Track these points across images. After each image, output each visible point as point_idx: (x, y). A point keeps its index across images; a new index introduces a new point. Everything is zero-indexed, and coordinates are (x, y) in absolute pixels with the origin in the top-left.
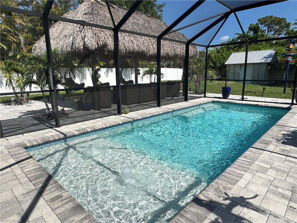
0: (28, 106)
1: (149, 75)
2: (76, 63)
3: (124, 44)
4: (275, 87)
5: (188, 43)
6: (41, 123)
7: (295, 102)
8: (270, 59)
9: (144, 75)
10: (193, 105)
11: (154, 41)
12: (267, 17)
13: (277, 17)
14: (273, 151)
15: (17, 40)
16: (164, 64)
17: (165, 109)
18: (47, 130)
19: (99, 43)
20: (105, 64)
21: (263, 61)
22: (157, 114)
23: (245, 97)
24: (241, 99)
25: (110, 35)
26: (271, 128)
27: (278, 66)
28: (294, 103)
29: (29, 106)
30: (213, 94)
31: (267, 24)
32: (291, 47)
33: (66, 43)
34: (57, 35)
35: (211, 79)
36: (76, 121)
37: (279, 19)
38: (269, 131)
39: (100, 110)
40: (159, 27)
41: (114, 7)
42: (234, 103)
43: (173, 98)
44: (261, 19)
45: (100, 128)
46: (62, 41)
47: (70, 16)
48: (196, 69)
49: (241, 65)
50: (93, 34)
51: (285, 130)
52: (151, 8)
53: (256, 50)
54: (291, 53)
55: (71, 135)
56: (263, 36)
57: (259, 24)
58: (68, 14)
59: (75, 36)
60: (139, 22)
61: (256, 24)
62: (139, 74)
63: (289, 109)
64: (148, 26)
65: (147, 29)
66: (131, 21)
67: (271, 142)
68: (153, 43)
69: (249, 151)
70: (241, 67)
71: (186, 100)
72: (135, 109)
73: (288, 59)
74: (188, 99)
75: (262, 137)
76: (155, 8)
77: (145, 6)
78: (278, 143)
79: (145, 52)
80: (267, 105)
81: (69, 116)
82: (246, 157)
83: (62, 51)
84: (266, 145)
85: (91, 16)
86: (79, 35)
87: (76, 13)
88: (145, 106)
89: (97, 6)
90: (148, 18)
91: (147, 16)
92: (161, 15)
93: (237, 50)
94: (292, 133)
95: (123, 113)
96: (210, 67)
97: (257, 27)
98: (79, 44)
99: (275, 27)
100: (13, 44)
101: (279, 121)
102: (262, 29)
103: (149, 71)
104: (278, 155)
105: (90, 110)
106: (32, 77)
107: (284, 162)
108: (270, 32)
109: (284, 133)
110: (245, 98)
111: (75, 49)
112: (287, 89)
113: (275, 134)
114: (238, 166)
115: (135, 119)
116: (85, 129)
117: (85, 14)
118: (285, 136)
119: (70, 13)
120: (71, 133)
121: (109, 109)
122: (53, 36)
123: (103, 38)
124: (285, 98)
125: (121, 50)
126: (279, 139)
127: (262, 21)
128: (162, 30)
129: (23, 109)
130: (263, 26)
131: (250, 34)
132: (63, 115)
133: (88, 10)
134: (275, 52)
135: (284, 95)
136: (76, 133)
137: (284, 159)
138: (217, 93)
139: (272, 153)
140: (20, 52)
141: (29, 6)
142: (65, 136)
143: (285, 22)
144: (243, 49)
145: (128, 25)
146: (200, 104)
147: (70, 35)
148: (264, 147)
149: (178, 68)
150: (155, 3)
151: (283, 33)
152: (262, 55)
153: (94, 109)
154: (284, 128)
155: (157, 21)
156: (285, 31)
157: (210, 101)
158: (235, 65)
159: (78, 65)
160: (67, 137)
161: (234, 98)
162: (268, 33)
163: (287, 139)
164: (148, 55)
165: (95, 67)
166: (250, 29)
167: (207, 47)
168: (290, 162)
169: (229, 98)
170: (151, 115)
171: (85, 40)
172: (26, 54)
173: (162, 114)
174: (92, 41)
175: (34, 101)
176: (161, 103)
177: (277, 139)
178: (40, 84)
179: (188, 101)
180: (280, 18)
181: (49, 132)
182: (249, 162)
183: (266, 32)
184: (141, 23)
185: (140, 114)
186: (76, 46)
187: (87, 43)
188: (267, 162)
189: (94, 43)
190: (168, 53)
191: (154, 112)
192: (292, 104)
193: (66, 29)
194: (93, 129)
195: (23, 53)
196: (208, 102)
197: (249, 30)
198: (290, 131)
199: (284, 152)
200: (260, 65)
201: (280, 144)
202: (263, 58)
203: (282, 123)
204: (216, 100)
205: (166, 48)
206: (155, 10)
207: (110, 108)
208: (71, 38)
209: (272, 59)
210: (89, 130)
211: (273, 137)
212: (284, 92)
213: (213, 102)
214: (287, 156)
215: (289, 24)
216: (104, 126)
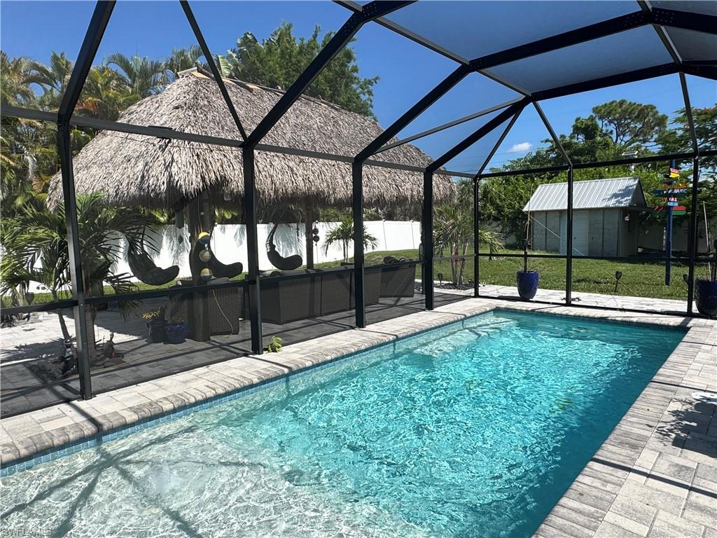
0: (26, 330)
1: (341, 242)
2: (162, 216)
3: (272, 176)
4: (643, 264)
5: (429, 171)
6: (45, 385)
7: (695, 309)
8: (628, 198)
9: (330, 241)
10: (448, 321)
11: (347, 168)
12: (613, 102)
13: (635, 103)
14: (653, 473)
15: (17, 163)
16: (380, 211)
17: (376, 335)
18: (54, 410)
19: (206, 177)
20: (235, 214)
21: (612, 203)
22: (353, 350)
23: (574, 295)
24: (564, 302)
25: (236, 157)
26: (644, 392)
27: (647, 214)
28: (693, 312)
29: (30, 330)
30: (496, 286)
31: (615, 119)
32: (673, 175)
33: (128, 177)
34: (109, 154)
35: (489, 253)
36: (140, 377)
37: (640, 108)
38: (638, 404)
39: (209, 339)
40: (361, 133)
41: (252, 89)
42: (546, 313)
43: (397, 301)
44: (598, 109)
45: (197, 399)
46: (119, 171)
47: (142, 112)
48: (453, 228)
49: (561, 211)
50: (193, 156)
51: (678, 397)
52: (347, 85)
53: (593, 178)
54: (673, 189)
55: (116, 423)
56: (606, 145)
57: (597, 118)
58: (140, 105)
59: (149, 159)
60: (312, 122)
61: (589, 119)
62: (317, 239)
63: (683, 330)
64: (332, 131)
65: (331, 138)
66: (292, 121)
67: (645, 439)
68: (344, 171)
69: (587, 473)
70: (560, 217)
71: (429, 306)
72: (300, 336)
73: (668, 203)
74: (435, 304)
75: (621, 422)
76: (354, 86)
77: (332, 81)
78: (665, 445)
79: (324, 194)
80: (628, 319)
81: (124, 359)
82: (581, 494)
83: (117, 195)
84: (632, 453)
85: (190, 113)
86: (158, 158)
87: (157, 105)
88: (326, 327)
89: (208, 87)
90: (334, 113)
91: (333, 107)
92: (369, 102)
93: (550, 178)
94: (697, 406)
95: (266, 349)
96: (489, 216)
97: (592, 125)
98: (159, 181)
99: (632, 125)
100: (8, 173)
101: (661, 369)
102: (604, 129)
103: (342, 231)
104: (667, 485)
105: (183, 341)
106: (33, 262)
107: (687, 514)
108: (622, 137)
109: (676, 409)
110: (574, 300)
111: (148, 191)
112: (674, 270)
113: (653, 411)
114: (561, 530)
115: (295, 368)
116: (156, 403)
117: (177, 108)
118: (680, 419)
119: (145, 104)
120: (116, 417)
121: (233, 338)
122: (100, 158)
123: (218, 164)
124: (670, 296)
125: (264, 192)
126: (665, 429)
127: (602, 111)
128: (368, 140)
129: (10, 340)
130: (606, 122)
131: (576, 141)
132: (108, 359)
133: (185, 97)
134: (637, 182)
135: (667, 290)
136: (131, 417)
137: (685, 501)
138: (507, 285)
139: (650, 479)
140: (24, 191)
141: (55, 85)
142: (98, 429)
143: (654, 115)
144: (563, 175)
145: (283, 132)
146: (463, 317)
147: (138, 157)
148: (627, 460)
149: (414, 220)
150: (355, 74)
151: (652, 137)
152: (608, 190)
153: (193, 337)
154: (675, 392)
155: (355, 118)
156: (656, 133)
157: (488, 309)
158: (547, 212)
159: (170, 217)
160: (102, 430)
161: (548, 297)
162: (617, 138)
163: (686, 429)
164: (333, 201)
165: (198, 234)
166: (577, 130)
167: (478, 177)
168: (702, 511)
169: (535, 299)
170: (339, 355)
171: (173, 169)
172: (41, 195)
173: (366, 350)
174: (188, 173)
175: (46, 314)
176: (367, 317)
177: (660, 431)
178: (51, 280)
179: (435, 310)
180: (643, 105)
181: (58, 417)
182: (588, 516)
183: (614, 136)
184: (316, 125)
185: (311, 351)
186: (151, 184)
187: (177, 178)
188: (638, 515)
189: (194, 177)
190: (381, 195)
191: (345, 344)
192: (689, 315)
193: (131, 143)
194: (179, 403)
195: (32, 192)
196: (484, 311)
197: (574, 133)
198: (691, 403)
199: (682, 473)
200: (606, 212)
201: (670, 448)
202: (612, 197)
203: (669, 377)
204: (504, 304)
205: (378, 183)
206: (355, 91)
207: (236, 333)
208: (141, 165)
209: (633, 198)
210: (168, 406)
211: (651, 423)
212: (667, 282)
213: (497, 311)
214: (691, 489)
215: (664, 118)
216: (210, 394)
